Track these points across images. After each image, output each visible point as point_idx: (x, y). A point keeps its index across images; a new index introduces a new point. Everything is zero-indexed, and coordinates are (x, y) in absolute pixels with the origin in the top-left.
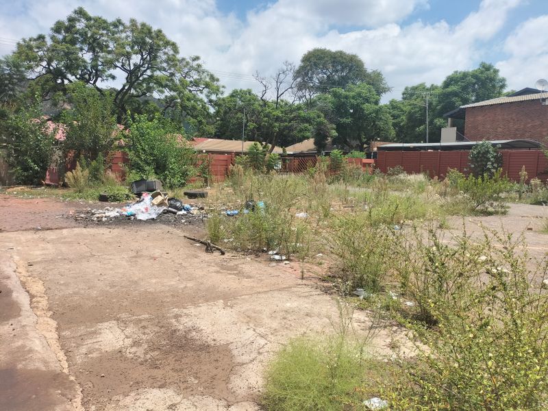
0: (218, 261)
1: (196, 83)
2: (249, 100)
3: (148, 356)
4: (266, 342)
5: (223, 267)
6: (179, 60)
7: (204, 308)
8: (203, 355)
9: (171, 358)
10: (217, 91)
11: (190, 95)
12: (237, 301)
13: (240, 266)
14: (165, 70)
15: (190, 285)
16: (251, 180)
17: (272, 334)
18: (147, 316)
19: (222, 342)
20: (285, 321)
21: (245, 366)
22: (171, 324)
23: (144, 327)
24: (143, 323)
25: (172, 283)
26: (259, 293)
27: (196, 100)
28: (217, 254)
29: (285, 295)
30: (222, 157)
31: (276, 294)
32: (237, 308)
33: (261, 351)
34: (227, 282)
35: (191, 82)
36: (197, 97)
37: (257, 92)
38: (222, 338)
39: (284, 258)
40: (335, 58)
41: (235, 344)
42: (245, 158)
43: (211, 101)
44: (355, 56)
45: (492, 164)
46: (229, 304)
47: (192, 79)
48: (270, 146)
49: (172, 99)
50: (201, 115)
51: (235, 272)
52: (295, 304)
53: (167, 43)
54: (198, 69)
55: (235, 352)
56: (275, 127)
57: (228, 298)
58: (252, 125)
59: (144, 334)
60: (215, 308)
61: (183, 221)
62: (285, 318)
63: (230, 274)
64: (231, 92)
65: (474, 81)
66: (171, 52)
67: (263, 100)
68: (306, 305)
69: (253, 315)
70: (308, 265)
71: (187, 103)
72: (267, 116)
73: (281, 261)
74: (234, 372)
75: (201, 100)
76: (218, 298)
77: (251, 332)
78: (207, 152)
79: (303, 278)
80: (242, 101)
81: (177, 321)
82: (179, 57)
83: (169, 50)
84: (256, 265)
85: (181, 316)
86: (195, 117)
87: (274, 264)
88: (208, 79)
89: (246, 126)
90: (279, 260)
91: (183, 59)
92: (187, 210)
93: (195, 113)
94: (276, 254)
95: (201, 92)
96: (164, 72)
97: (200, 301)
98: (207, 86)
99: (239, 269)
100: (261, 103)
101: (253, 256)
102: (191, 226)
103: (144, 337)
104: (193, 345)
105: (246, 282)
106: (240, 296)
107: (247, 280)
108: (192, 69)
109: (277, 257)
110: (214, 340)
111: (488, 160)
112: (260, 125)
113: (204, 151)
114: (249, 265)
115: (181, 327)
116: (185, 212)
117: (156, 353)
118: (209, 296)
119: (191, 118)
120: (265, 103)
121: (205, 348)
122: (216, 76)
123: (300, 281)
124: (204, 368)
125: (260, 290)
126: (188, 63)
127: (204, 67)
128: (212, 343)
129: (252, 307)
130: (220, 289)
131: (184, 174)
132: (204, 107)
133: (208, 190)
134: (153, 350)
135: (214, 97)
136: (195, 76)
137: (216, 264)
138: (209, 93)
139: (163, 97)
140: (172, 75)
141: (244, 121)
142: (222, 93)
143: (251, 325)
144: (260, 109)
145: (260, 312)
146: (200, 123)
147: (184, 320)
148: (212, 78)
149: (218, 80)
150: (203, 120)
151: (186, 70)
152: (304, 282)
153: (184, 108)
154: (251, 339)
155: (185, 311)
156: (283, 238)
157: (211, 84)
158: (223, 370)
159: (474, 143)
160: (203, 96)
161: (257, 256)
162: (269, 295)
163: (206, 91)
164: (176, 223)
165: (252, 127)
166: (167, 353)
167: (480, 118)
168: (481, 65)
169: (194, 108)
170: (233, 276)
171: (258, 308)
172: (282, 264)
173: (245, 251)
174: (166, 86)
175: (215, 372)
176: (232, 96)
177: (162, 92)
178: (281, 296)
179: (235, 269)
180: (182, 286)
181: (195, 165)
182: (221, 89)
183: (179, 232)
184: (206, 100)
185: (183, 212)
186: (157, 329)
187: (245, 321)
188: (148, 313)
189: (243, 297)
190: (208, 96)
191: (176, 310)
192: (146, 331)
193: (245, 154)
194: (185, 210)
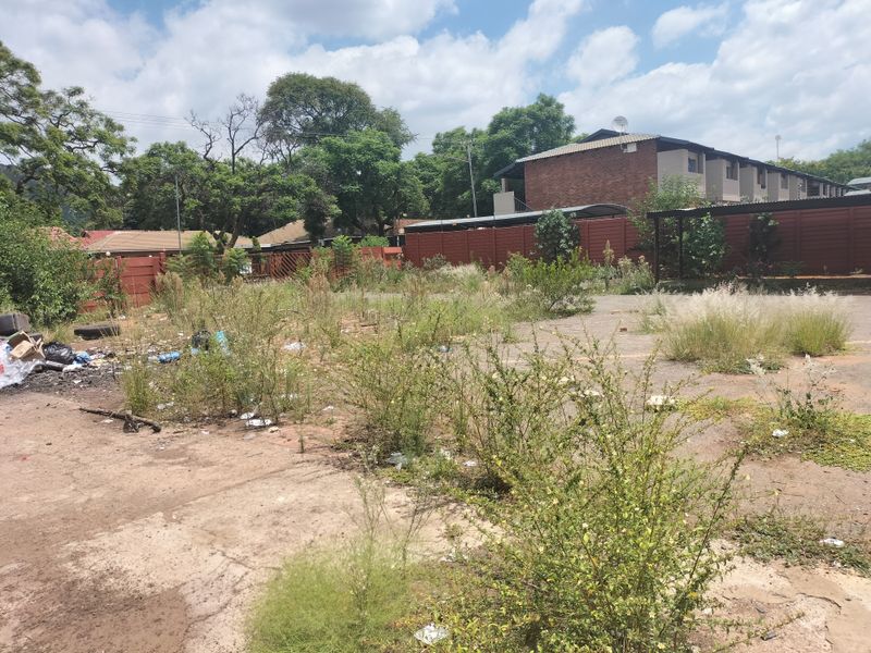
0: (148, 444)
1: (80, 135)
2: (184, 161)
3: (22, 641)
4: (247, 570)
5: (158, 454)
6: (41, 96)
7: (127, 532)
8: (132, 616)
9: (69, 636)
10: (121, 147)
11: (71, 157)
12: (189, 509)
13: (190, 447)
14: (15, 112)
15: (97, 494)
16: (198, 297)
17: (255, 554)
18: (15, 566)
19: (166, 586)
20: (277, 528)
21: (211, 618)
22: (65, 572)
23: (10, 588)
24: (9, 581)
25: (63, 496)
26: (229, 488)
27: (83, 165)
28: (145, 432)
29: (274, 484)
30: (141, 262)
31: (258, 485)
32: (190, 521)
33: (238, 587)
34: (168, 479)
35: (70, 133)
36: (85, 158)
37: (197, 146)
38: (164, 580)
39: (268, 422)
40: (323, 88)
41: (190, 585)
42: (184, 259)
43: (111, 165)
44: (355, 86)
45: (567, 243)
46: (174, 517)
47: (70, 128)
48: (229, 236)
49: (36, 165)
50: (96, 190)
51: (182, 459)
52: (292, 497)
53: (15, 65)
54: (81, 109)
55: (191, 599)
56: (234, 203)
57: (172, 507)
58: (192, 203)
59: (11, 600)
60: (148, 529)
61: (76, 382)
62: (276, 524)
63: (173, 464)
64: (148, 147)
65: (532, 121)
66: (25, 81)
67: (207, 160)
68: (312, 495)
69: (220, 528)
70: (309, 427)
71: (66, 171)
72: (218, 185)
73: (263, 427)
74: (192, 634)
75: (93, 165)
76: (153, 509)
77: (218, 558)
78: (114, 254)
79: (303, 451)
80: (170, 163)
81: (78, 565)
82: (42, 88)
83: (20, 77)
84: (220, 441)
85: (84, 554)
86: (85, 195)
87: (252, 435)
88: (102, 128)
89: (181, 204)
90: (260, 427)
91: (51, 93)
92: (83, 361)
93: (83, 188)
94: (254, 417)
95: (92, 149)
96: (13, 117)
97: (119, 521)
98: (101, 139)
99: (189, 453)
100: (206, 165)
101: (213, 427)
102: (93, 390)
103: (11, 607)
104: (110, 601)
105: (203, 474)
106: (195, 499)
107: (204, 470)
108: (68, 109)
109: (257, 423)
110: (151, 585)
111: (561, 236)
112: (207, 202)
113: (108, 253)
114: (208, 443)
115: (86, 574)
116: (79, 366)
117: (38, 631)
118: (136, 508)
119: (77, 197)
120: (213, 165)
121: (135, 602)
122: (117, 121)
123: (299, 457)
124: (134, 638)
125: (231, 483)
126: (60, 100)
127: (92, 106)
128: (148, 591)
129: (218, 515)
130: (155, 494)
131: (70, 298)
132: (99, 176)
133: (121, 321)
134: (31, 628)
135: (116, 158)
136: (77, 122)
137: (146, 450)
138: (106, 150)
139: (16, 161)
140: (31, 121)
141: (178, 196)
142: (132, 150)
143: (218, 546)
144: (204, 175)
145: (233, 521)
146: (95, 204)
147: (89, 560)
148: (110, 124)
149: (121, 128)
150: (100, 200)
151: (58, 113)
152: (306, 456)
153: (61, 179)
154: (220, 570)
155: (91, 543)
156: (265, 390)
157: (109, 134)
158: (171, 634)
159: (540, 213)
160: (95, 157)
161: (221, 426)
162: (247, 489)
163: (100, 148)
164: (64, 386)
165: (192, 206)
166: (59, 627)
167: (544, 176)
168: (539, 97)
169: (80, 179)
170: (179, 467)
171: (228, 515)
172: (266, 433)
173: (198, 420)
174: (20, 142)
175: (156, 641)
176: (151, 154)
177: (15, 153)
178: (267, 487)
179: (182, 455)
180: (82, 499)
181: (92, 279)
182: (129, 144)
183: (70, 403)
184: (102, 164)
185: (75, 366)
186: (36, 586)
187: (206, 541)
188: (17, 561)
189: (199, 500)
190: (104, 157)
191: (73, 544)
192: (15, 594)
193: (185, 253)
194: (78, 361)
